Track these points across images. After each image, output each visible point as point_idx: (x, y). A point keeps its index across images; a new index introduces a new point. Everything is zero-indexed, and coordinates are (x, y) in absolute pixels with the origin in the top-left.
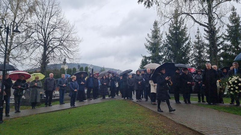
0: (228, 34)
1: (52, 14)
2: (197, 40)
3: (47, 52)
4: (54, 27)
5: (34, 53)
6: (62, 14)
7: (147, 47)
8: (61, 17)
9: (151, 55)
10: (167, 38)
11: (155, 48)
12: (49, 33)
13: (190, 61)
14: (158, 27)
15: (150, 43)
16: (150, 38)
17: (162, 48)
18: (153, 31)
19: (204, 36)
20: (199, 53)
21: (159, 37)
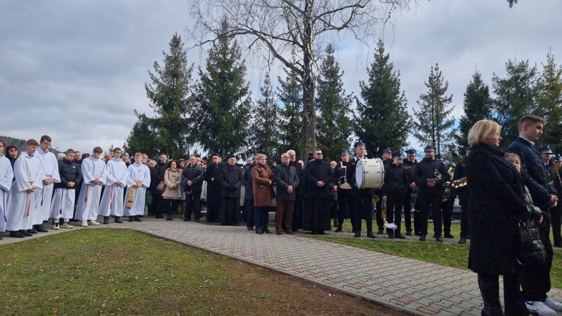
2: (263, 99)
7: (151, 95)
9: (159, 116)
10: (201, 82)
13: (247, 139)
14: (182, 51)
15: (159, 86)
16: (160, 72)
17: (188, 102)
18: (168, 58)
19: (278, 92)
20: (266, 125)
21: (182, 75)
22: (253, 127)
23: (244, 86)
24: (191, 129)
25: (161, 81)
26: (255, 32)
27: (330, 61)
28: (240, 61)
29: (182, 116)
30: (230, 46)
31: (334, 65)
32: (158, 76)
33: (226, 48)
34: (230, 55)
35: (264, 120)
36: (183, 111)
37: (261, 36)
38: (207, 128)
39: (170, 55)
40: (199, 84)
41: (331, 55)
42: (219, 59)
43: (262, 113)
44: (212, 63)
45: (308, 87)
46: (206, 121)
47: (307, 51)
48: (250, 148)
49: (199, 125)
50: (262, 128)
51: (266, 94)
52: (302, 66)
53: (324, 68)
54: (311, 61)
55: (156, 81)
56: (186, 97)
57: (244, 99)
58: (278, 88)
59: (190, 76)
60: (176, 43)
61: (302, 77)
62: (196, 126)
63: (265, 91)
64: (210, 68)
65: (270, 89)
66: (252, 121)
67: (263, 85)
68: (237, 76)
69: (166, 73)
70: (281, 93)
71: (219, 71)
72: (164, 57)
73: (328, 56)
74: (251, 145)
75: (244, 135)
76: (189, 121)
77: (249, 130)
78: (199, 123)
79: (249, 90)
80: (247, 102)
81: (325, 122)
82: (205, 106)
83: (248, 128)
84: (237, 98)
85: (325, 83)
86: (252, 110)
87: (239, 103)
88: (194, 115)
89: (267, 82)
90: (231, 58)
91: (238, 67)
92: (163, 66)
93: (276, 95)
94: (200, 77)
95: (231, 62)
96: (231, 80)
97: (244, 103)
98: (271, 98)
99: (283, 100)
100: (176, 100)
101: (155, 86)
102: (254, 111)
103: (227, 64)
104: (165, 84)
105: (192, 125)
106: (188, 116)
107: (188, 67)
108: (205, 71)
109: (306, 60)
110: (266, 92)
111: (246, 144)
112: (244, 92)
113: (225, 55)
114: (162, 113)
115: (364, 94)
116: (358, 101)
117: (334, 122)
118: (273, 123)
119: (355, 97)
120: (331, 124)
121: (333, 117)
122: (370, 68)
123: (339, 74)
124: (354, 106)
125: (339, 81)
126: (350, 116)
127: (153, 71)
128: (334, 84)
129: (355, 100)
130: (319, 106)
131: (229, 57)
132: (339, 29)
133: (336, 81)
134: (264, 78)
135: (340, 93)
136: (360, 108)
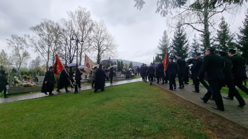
0: (218, 37)
1: (102, 31)
2: (194, 42)
3: (100, 53)
4: (103, 39)
5: (93, 54)
6: (108, 30)
8: (107, 32)
9: (161, 53)
10: (172, 42)
12: (101, 42)
14: (167, 34)
17: (169, 48)
18: (163, 37)
20: (195, 50)
21: (167, 41)
28: (185, 32)
30: (181, 29)
32: (160, 43)
34: (181, 31)
37: (188, 24)
39: (163, 36)
41: (224, 20)
42: (178, 34)
43: (194, 47)
44: (175, 35)
45: (206, 37)
46: (175, 52)
47: (206, 24)
50: (194, 52)
52: (204, 30)
54: (208, 27)
55: (160, 44)
57: (187, 44)
58: (199, 38)
60: (165, 32)
62: (172, 54)
64: (175, 37)
65: (196, 39)
66: (190, 50)
67: (193, 38)
68: (183, 38)
69: (163, 41)
71: (178, 37)
72: (162, 37)
73: (222, 21)
76: (170, 53)
79: (188, 40)
82: (174, 48)
83: (189, 52)
84: (184, 44)
86: (190, 46)
88: (171, 51)
89: (195, 37)
91: (184, 34)
92: (162, 39)
95: (181, 33)
98: (197, 41)
99: (202, 41)
100: (166, 48)
101: (160, 46)
103: (180, 35)
104: (163, 44)
107: (169, 38)
108: (173, 38)
109: (206, 27)
111: (188, 57)
112: (186, 42)
113: (179, 32)
115: (241, 32)
116: (238, 35)
118: (197, 50)
122: (244, 21)
123: (228, 26)
125: (228, 29)
127: (159, 42)
132: (222, 12)
133: (226, 29)
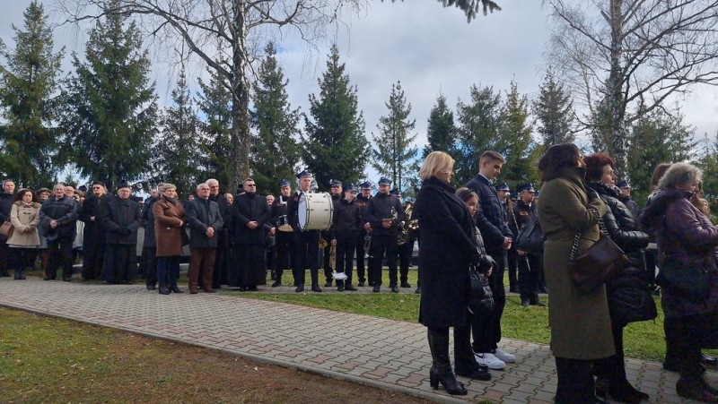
2: (176, 107)
11: (25, 99)
13: (151, 162)
14: (45, 28)
15: (5, 77)
16: (7, 56)
17: (54, 104)
18: (21, 35)
19: (198, 99)
20: (181, 144)
21: (45, 63)
22: (160, 146)
23: (147, 86)
24: (61, 143)
25: (8, 69)
26: (162, 13)
27: (271, 64)
28: (141, 52)
29: (44, 124)
30: (125, 28)
31: (276, 70)
33: (118, 30)
34: (124, 41)
35: (177, 137)
36: (47, 116)
37: (171, 18)
38: (88, 144)
39: (25, 31)
40: (73, 79)
41: (272, 56)
42: (107, 45)
43: (174, 126)
44: (95, 49)
45: (239, 97)
46: (85, 133)
47: (238, 47)
48: (156, 175)
49: (74, 138)
50: (174, 148)
51: (180, 101)
52: (231, 67)
53: (263, 73)
54: (243, 62)
56: (52, 96)
57: (146, 105)
58: (199, 94)
59: (58, 65)
60: (34, 14)
61: (231, 82)
62: (68, 140)
63: (178, 96)
64: (91, 56)
65: (186, 94)
66: (159, 137)
67: (175, 86)
68: (136, 72)
69: (18, 58)
70: (202, 101)
71: (107, 62)
72: (14, 34)
73: (268, 57)
74: (158, 170)
75: (147, 156)
76: (58, 131)
77: (153, 149)
78: (73, 136)
79: (154, 93)
80: (151, 110)
81: (264, 143)
82: (83, 111)
83: (153, 146)
84: (135, 103)
85: (264, 92)
86: (159, 121)
87: (138, 110)
88: (65, 124)
89: (182, 84)
90: (126, 45)
91: (137, 59)
92: (12, 46)
93: (194, 103)
94: (76, 68)
95: (125, 51)
96: (127, 76)
97: (147, 110)
98: (187, 106)
99: (205, 110)
100: (35, 99)
102: (161, 123)
103: (119, 54)
104: (16, 74)
105: (62, 138)
106: (55, 124)
107: (55, 51)
108: (83, 59)
109: (237, 60)
110: (181, 97)
111: (150, 169)
112: (146, 96)
113: (115, 39)
114: (10, 118)
115: (314, 111)
116: (306, 119)
117: (276, 145)
118: (191, 141)
119: (304, 114)
120: (272, 148)
121: (275, 137)
122: (322, 79)
123: (283, 82)
124: (301, 125)
125: (282, 92)
126: (296, 138)
128: (276, 94)
129: (303, 118)
130: (257, 123)
131: (122, 43)
132: (281, 24)
133: (278, 91)
134: (176, 78)
135: (284, 107)
136: (309, 128)
